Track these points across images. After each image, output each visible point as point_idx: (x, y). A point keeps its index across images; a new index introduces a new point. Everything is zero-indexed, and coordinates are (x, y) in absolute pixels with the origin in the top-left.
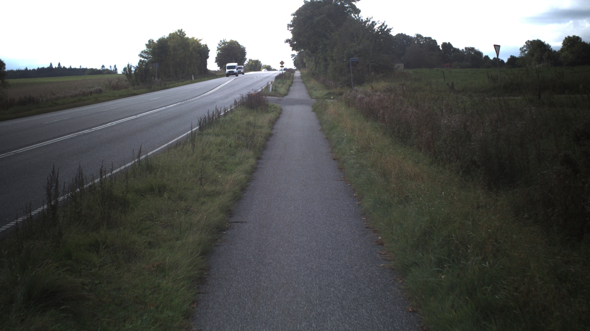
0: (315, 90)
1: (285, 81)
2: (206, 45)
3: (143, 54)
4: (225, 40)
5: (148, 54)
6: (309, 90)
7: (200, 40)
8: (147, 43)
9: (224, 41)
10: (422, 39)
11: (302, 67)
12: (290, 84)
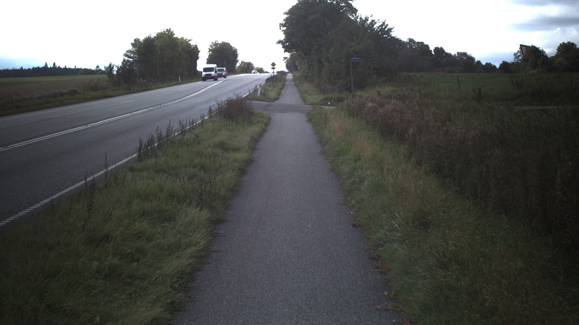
0: (309, 94)
1: (276, 84)
2: (196, 46)
3: (128, 54)
4: (216, 41)
5: (133, 54)
6: (303, 95)
7: (190, 40)
8: (133, 42)
10: (414, 44)
11: (295, 70)
12: (281, 87)
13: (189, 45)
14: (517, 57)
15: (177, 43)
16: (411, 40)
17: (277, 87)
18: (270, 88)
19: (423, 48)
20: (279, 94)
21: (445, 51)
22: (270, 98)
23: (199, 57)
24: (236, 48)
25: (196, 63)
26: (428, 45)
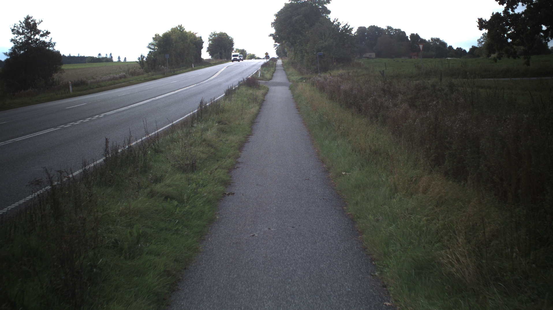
0: (292, 76)
1: (269, 68)
2: (201, 37)
3: (150, 46)
5: (154, 46)
6: (288, 76)
7: (196, 33)
8: (154, 37)
9: (214, 32)
10: (392, 31)
11: (284, 56)
12: (273, 71)
13: (195, 38)
15: (187, 36)
16: (389, 28)
17: (271, 71)
18: (266, 72)
19: (400, 34)
20: (272, 76)
21: (420, 37)
22: (267, 79)
23: (203, 47)
24: (232, 38)
25: (201, 52)
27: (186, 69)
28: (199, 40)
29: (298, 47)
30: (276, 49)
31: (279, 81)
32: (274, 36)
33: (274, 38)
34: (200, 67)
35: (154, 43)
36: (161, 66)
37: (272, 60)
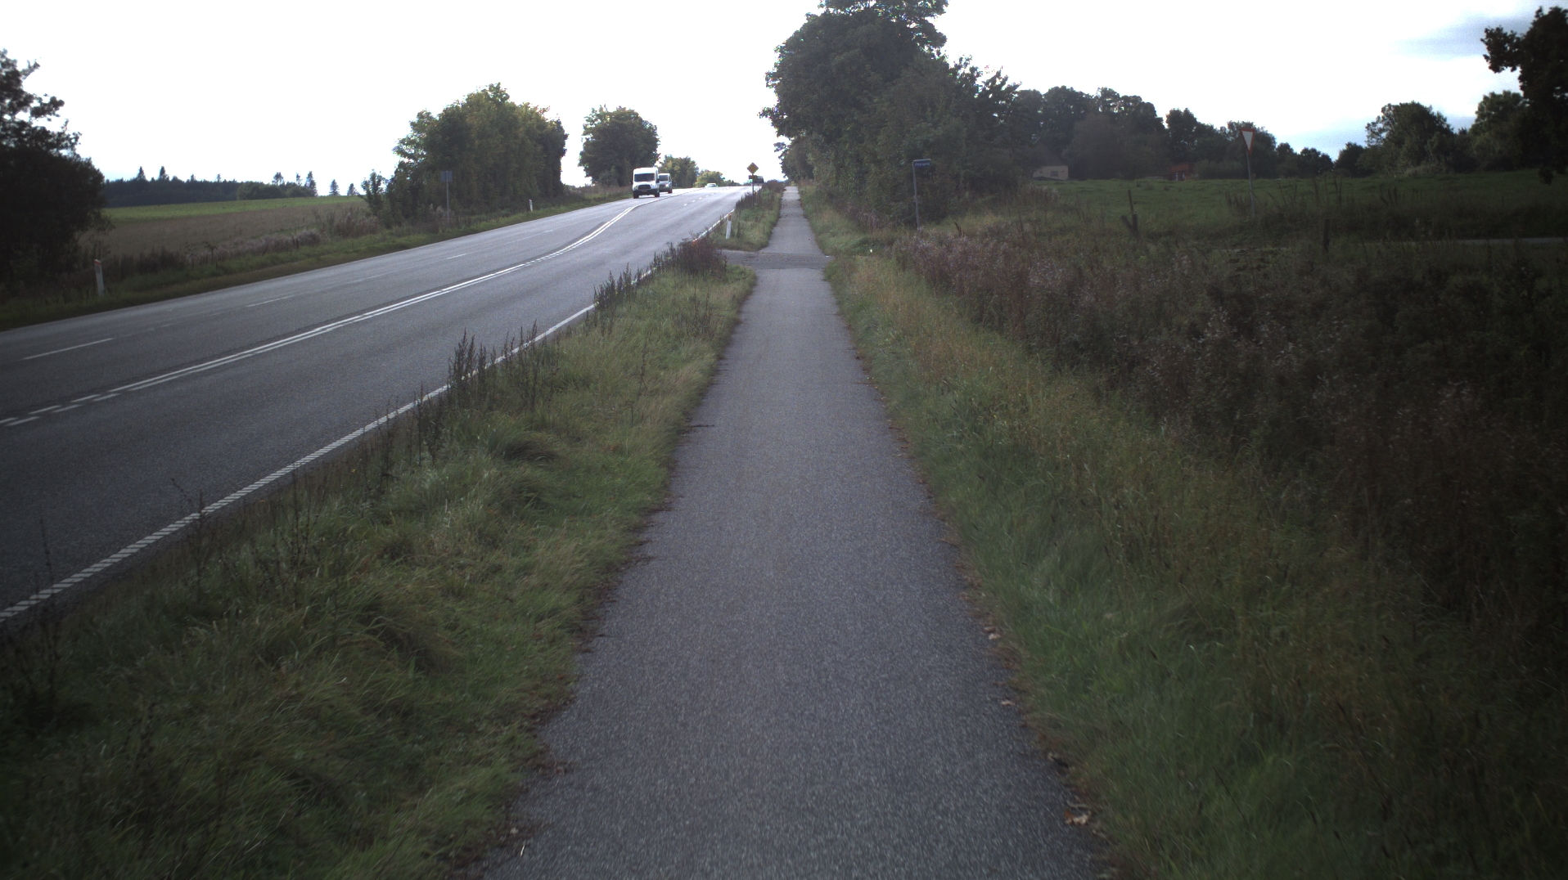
0: (832, 234)
1: (761, 212)
2: (558, 123)
3: (403, 147)
4: (603, 106)
5: (416, 148)
6: (819, 234)
7: (544, 110)
8: (415, 120)
9: (601, 109)
10: (1115, 101)
11: (804, 177)
12: (773, 219)
13: (541, 123)
14: (1377, 134)
15: (515, 118)
16: (1107, 93)
17: (764, 220)
18: (749, 223)
19: (1140, 111)
20: (770, 235)
21: (1195, 119)
22: (752, 244)
23: (565, 150)
24: (654, 124)
25: (559, 164)
26: (1152, 105)
27: (507, 215)
28: (553, 130)
29: (847, 146)
30: (782, 155)
31: (789, 252)
32: (773, 116)
33: (777, 122)
34: (553, 208)
35: (415, 137)
36: (435, 208)
37: (770, 188)
